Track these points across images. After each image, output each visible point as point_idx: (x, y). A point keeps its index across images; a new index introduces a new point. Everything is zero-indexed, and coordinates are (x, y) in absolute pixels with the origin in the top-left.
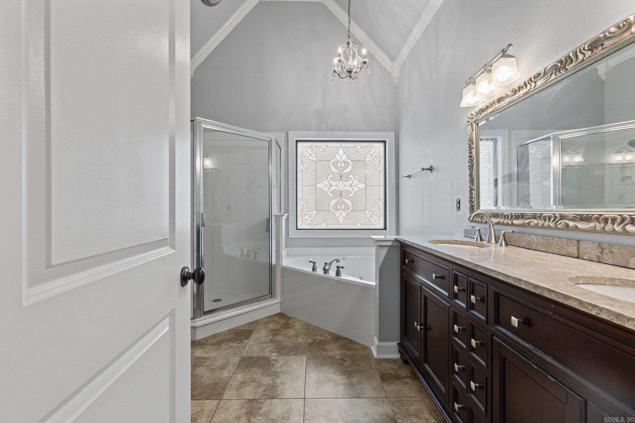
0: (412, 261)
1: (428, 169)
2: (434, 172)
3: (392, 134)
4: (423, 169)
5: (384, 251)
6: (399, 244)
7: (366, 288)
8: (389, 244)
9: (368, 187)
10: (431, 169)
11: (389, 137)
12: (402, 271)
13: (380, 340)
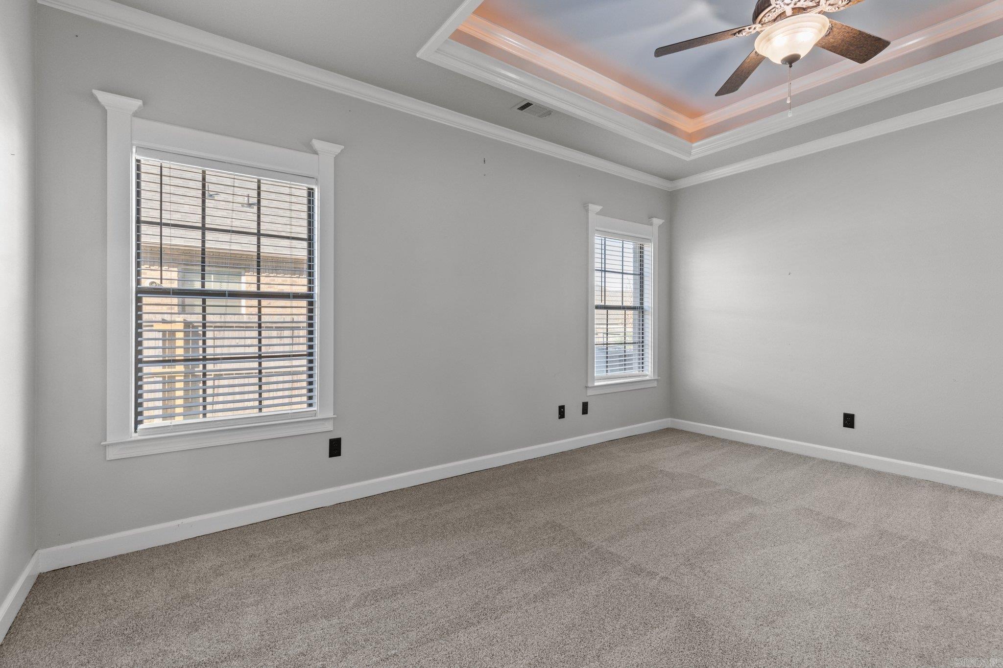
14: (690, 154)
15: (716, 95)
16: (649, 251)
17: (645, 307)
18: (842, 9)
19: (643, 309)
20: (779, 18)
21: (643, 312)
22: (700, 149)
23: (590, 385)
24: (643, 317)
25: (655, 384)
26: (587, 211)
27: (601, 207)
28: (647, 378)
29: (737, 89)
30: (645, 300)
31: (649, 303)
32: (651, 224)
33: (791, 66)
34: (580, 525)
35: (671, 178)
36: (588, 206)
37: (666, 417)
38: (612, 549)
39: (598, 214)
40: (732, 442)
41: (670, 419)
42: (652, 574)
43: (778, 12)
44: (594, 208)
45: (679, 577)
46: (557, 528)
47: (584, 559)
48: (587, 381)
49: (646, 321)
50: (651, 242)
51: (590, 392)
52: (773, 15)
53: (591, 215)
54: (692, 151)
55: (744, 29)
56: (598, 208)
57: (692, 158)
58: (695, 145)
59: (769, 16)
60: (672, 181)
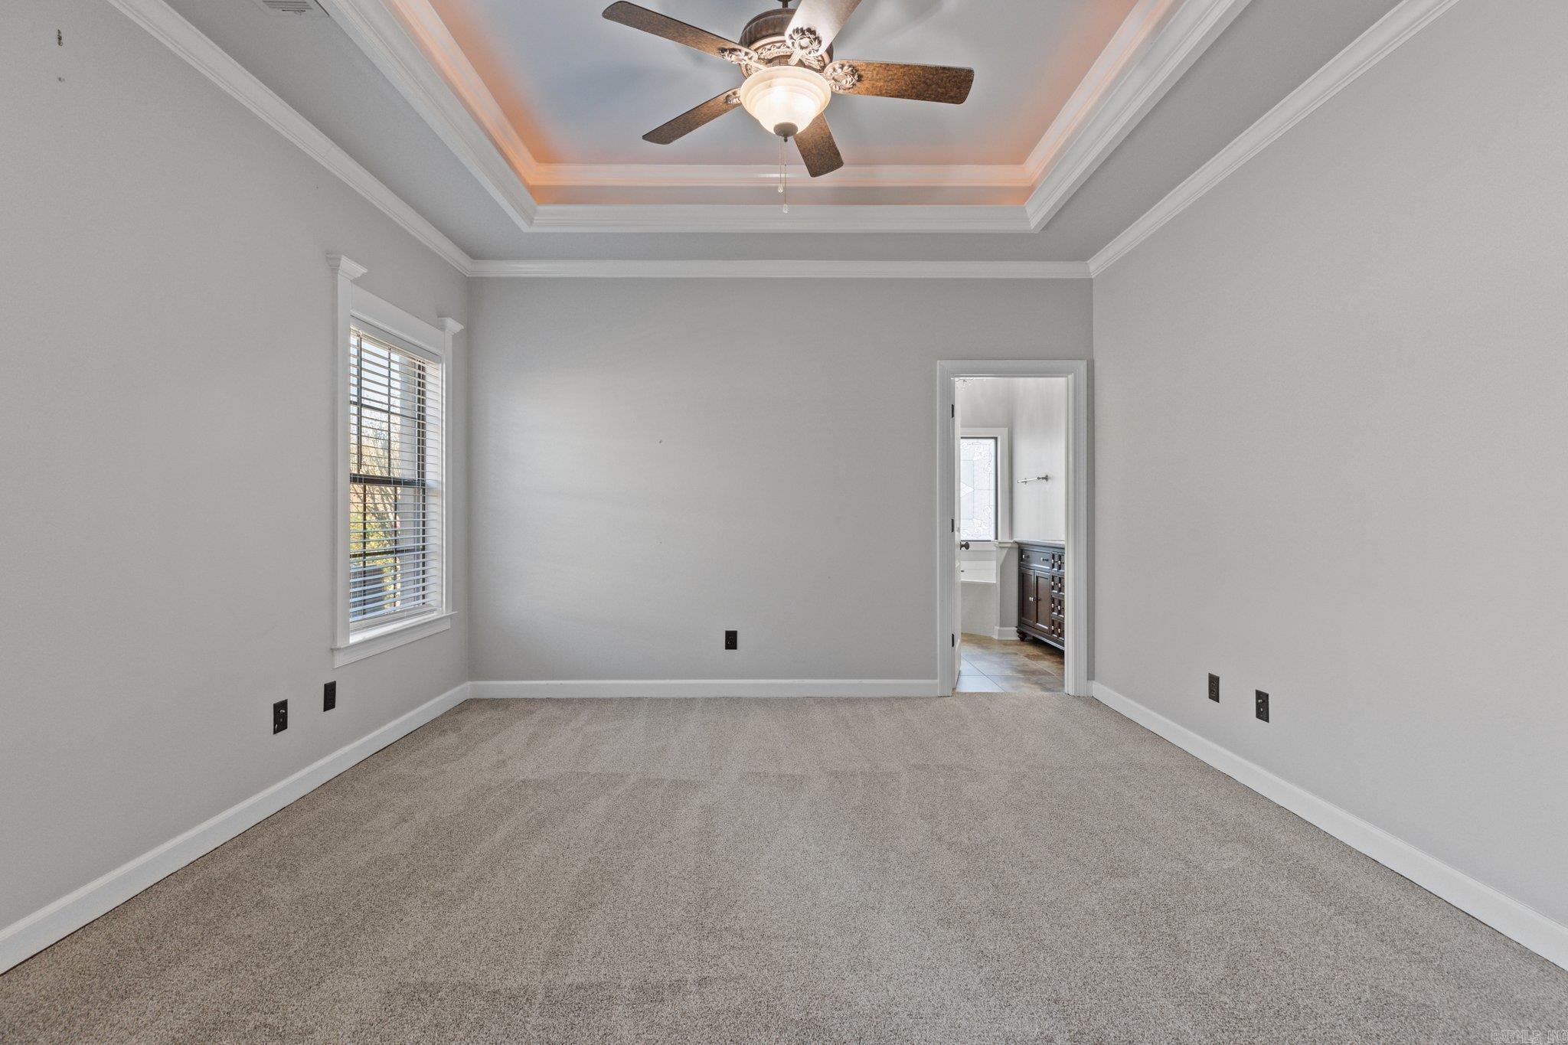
0: (1028, 557)
1: (1043, 478)
2: (1049, 481)
3: (1005, 431)
4: (1039, 478)
5: (1005, 552)
6: (1017, 546)
7: (986, 587)
8: (1009, 545)
9: (976, 492)
10: (1046, 478)
11: (1002, 434)
12: (1020, 566)
13: (1001, 626)
14: (532, 222)
15: (645, 137)
16: (436, 377)
17: (428, 482)
18: (841, 92)
19: (424, 485)
20: (777, 61)
21: (424, 490)
22: (551, 219)
23: (340, 644)
24: (424, 501)
25: (447, 625)
26: (335, 269)
27: (365, 271)
28: (434, 615)
29: (669, 143)
30: (429, 468)
31: (435, 473)
32: (442, 328)
33: (786, 140)
34: (468, 961)
35: (474, 255)
36: (340, 259)
37: (464, 681)
38: (575, 978)
39: (356, 281)
40: (584, 702)
41: (469, 683)
42: (677, 986)
43: (783, 51)
44: (351, 268)
45: (718, 965)
46: (422, 996)
47: (543, 1034)
48: (334, 638)
49: (430, 508)
50: (440, 362)
51: (340, 660)
52: (775, 52)
53: (342, 281)
54: (536, 218)
55: (740, 50)
56: (360, 270)
57: (533, 230)
58: (541, 208)
59: (770, 50)
60: (474, 259)
